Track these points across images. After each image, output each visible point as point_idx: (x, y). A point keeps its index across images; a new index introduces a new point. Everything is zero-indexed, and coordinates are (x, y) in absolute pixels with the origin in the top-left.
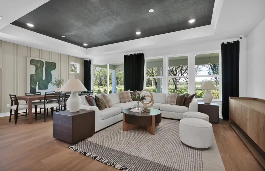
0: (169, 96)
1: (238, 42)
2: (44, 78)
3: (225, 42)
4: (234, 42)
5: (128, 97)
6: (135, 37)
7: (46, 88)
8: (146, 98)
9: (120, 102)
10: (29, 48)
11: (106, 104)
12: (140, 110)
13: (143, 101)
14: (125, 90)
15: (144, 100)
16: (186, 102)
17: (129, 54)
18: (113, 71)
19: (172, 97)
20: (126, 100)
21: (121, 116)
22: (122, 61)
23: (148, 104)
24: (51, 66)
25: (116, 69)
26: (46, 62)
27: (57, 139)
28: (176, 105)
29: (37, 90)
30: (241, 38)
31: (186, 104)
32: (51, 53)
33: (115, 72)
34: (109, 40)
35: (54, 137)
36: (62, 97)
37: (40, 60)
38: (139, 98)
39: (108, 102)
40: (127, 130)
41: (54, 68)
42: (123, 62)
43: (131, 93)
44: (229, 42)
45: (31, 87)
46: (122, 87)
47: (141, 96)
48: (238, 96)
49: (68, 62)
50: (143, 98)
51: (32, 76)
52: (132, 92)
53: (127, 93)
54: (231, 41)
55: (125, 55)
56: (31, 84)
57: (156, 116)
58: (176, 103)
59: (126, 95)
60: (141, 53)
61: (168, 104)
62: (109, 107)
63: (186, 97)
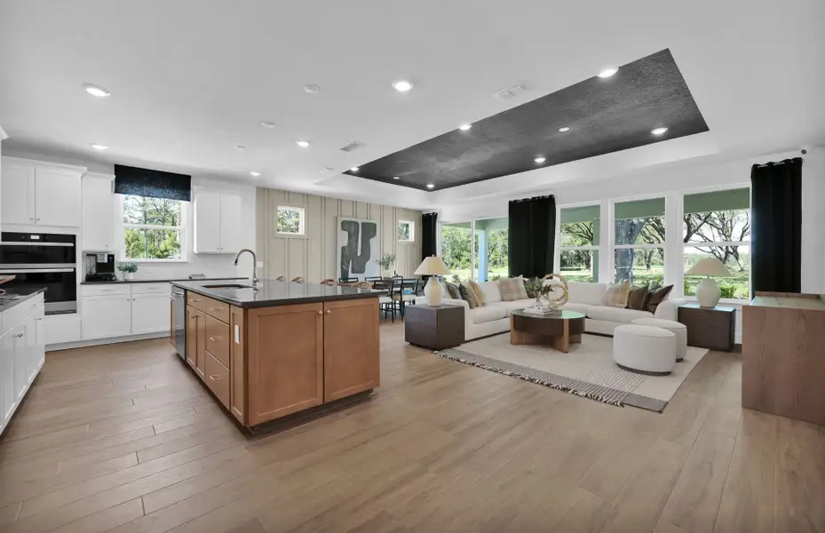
0: (610, 289)
1: (798, 162)
2: (359, 254)
3: (763, 162)
4: (787, 161)
5: (518, 290)
6: (532, 166)
7: (362, 270)
8: (553, 289)
9: (503, 300)
10: (339, 201)
11: (478, 301)
12: (541, 311)
13: (548, 295)
14: (510, 276)
15: (550, 293)
16: (652, 302)
17: (520, 198)
18: (481, 234)
19: (617, 291)
20: (515, 296)
21: (507, 324)
22: (505, 213)
23: (558, 300)
24: (370, 230)
25: (488, 229)
26: (363, 224)
27: (412, 344)
28: (627, 308)
29: (351, 275)
30: (804, 152)
31: (651, 307)
32: (369, 206)
33: (486, 235)
34: (478, 175)
35: (406, 340)
36: (397, 286)
37: (353, 220)
38: (539, 289)
39: (480, 295)
40: (518, 344)
41: (374, 234)
42: (507, 216)
43: (524, 281)
44: (770, 164)
45: (342, 268)
46: (504, 272)
47: (544, 285)
48: (799, 291)
49: (395, 222)
50: (548, 289)
51: (343, 248)
52: (526, 280)
53: (516, 281)
54: (777, 159)
55: (510, 202)
56: (342, 263)
57: (572, 321)
58: (626, 305)
59: (512, 286)
60: (547, 194)
61: (607, 305)
62: (483, 304)
63: (653, 291)
